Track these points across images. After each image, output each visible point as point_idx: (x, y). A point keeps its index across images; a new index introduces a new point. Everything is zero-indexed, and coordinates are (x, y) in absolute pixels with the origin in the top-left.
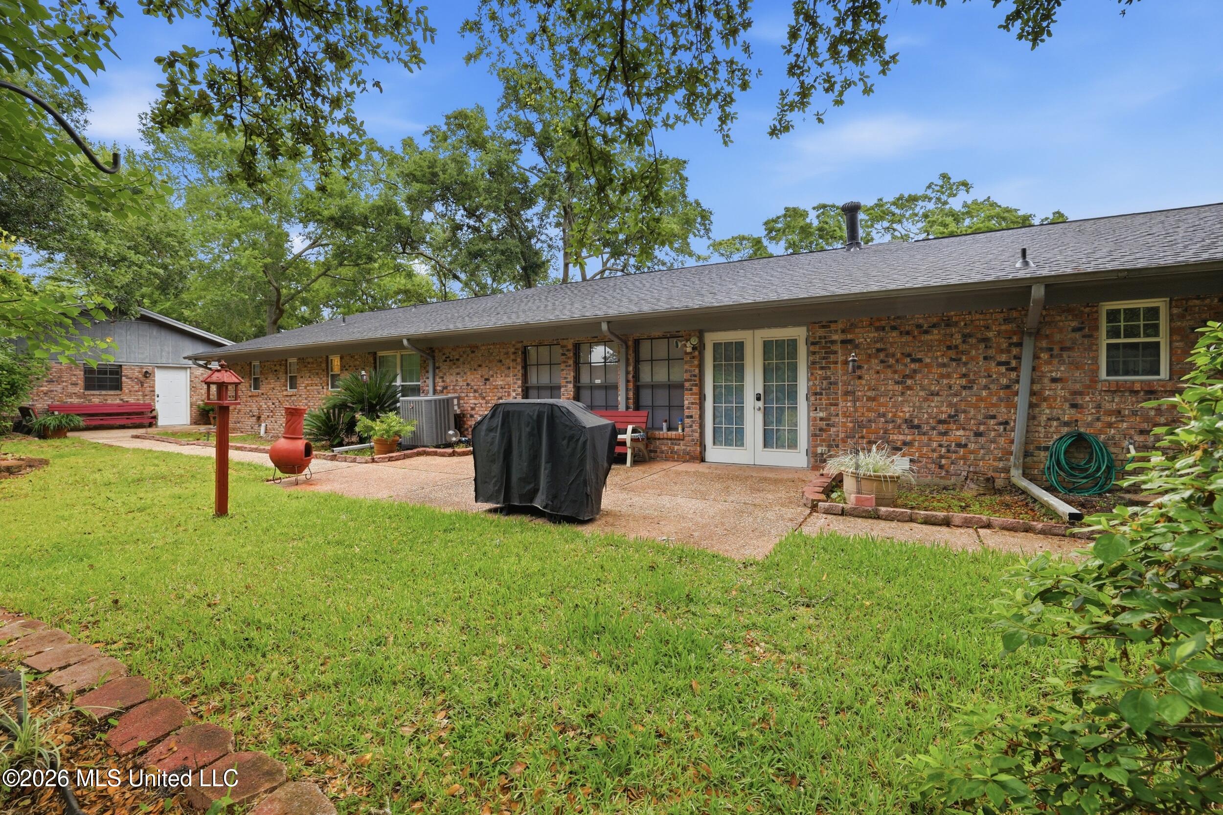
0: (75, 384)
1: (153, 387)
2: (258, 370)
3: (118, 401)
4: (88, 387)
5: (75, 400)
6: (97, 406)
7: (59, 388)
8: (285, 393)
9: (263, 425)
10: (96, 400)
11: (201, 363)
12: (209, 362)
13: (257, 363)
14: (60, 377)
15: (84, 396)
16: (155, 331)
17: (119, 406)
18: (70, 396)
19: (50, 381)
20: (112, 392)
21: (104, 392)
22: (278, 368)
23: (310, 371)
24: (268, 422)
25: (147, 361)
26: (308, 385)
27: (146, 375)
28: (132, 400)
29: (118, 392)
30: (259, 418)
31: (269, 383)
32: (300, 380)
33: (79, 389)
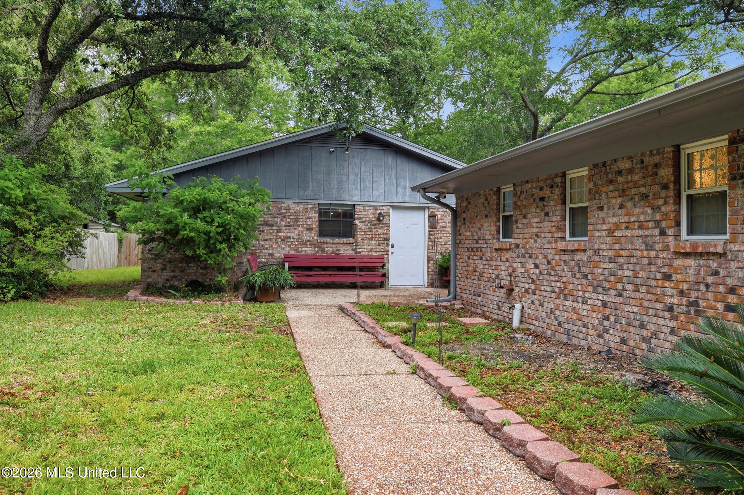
0: (310, 230)
1: (387, 234)
2: (509, 201)
3: (350, 252)
4: (321, 234)
5: (309, 250)
6: (328, 257)
7: (294, 234)
8: (561, 245)
9: (518, 306)
10: (329, 250)
11: (433, 196)
12: (442, 195)
13: (508, 189)
14: (297, 220)
15: (316, 245)
16: (390, 160)
17: (351, 258)
18: (305, 243)
19: (288, 225)
20: (344, 240)
21: (336, 240)
22: (547, 192)
23: (623, 193)
24: (527, 301)
25: (382, 199)
26: (617, 226)
27: (380, 218)
28: (363, 250)
29: (351, 240)
30: (510, 291)
31: (529, 226)
32: (594, 216)
33: (313, 236)
